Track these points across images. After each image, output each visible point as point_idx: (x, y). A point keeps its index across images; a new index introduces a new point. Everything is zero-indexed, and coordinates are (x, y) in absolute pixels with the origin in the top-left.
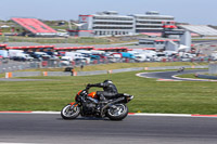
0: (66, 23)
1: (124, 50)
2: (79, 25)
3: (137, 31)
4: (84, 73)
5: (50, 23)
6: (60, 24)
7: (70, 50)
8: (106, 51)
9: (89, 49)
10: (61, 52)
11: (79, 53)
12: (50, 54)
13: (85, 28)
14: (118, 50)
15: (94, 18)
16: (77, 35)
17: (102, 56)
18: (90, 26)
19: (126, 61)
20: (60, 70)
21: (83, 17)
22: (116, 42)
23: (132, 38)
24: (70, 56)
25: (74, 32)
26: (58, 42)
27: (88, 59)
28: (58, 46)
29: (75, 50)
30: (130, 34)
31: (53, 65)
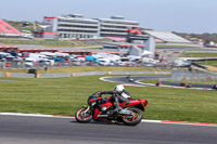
0: (30, 24)
1: (88, 53)
2: (44, 27)
3: (102, 35)
4: (48, 75)
5: (15, 24)
6: (25, 25)
7: (34, 52)
8: (71, 53)
9: (54, 51)
10: (25, 53)
11: (43, 54)
12: (14, 55)
13: (49, 30)
14: (82, 53)
15: (59, 20)
16: (41, 37)
17: (66, 59)
18: (55, 28)
19: (89, 65)
20: (24, 71)
21: (48, 19)
22: (80, 45)
23: (97, 42)
24: (34, 57)
25: (39, 33)
26: (22, 43)
27: (53, 61)
28: (22, 47)
29: (39, 51)
30: (95, 38)
31: (16, 66)
